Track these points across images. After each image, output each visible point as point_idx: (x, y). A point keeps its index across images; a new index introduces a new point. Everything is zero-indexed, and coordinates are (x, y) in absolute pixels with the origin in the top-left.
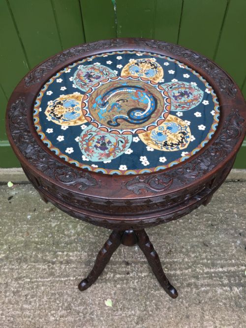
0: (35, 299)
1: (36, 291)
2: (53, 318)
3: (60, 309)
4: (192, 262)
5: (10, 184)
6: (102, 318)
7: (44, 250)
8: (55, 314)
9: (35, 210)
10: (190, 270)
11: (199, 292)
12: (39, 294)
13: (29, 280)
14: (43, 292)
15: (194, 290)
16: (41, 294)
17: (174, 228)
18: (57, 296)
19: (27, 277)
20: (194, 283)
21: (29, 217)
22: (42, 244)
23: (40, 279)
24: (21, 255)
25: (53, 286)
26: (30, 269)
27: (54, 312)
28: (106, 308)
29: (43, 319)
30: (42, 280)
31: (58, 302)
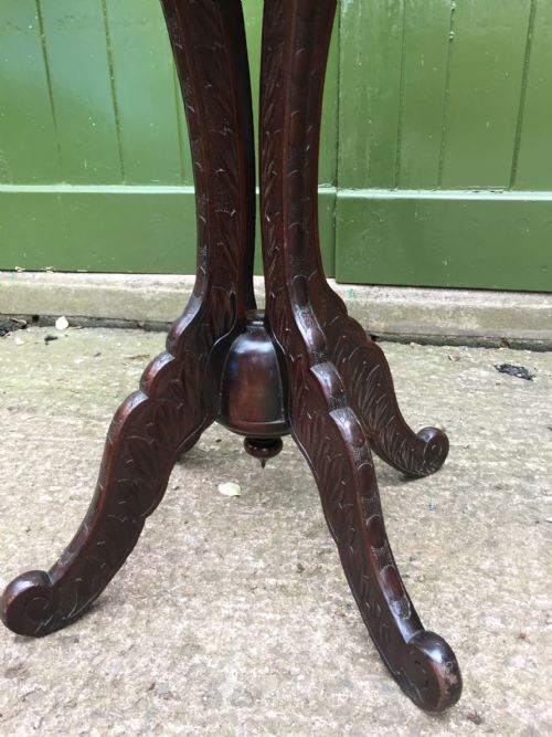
0: (19, 463)
1: (30, 454)
2: (50, 499)
3: (80, 485)
4: (509, 452)
5: (62, 323)
6: (197, 514)
7: (89, 401)
8: (59, 491)
9: (98, 354)
10: (504, 464)
11: (537, 504)
12: (34, 457)
13: (23, 436)
14: (49, 456)
15: (517, 498)
16: (40, 459)
17: (457, 400)
18: (84, 465)
19: (20, 431)
20: (519, 486)
21: (78, 361)
22: (87, 392)
23: (51, 438)
24: (26, 402)
25: (81, 450)
26: (36, 422)
27: (59, 488)
28: (218, 498)
29: (18, 497)
30: (58, 439)
31: (78, 474)
